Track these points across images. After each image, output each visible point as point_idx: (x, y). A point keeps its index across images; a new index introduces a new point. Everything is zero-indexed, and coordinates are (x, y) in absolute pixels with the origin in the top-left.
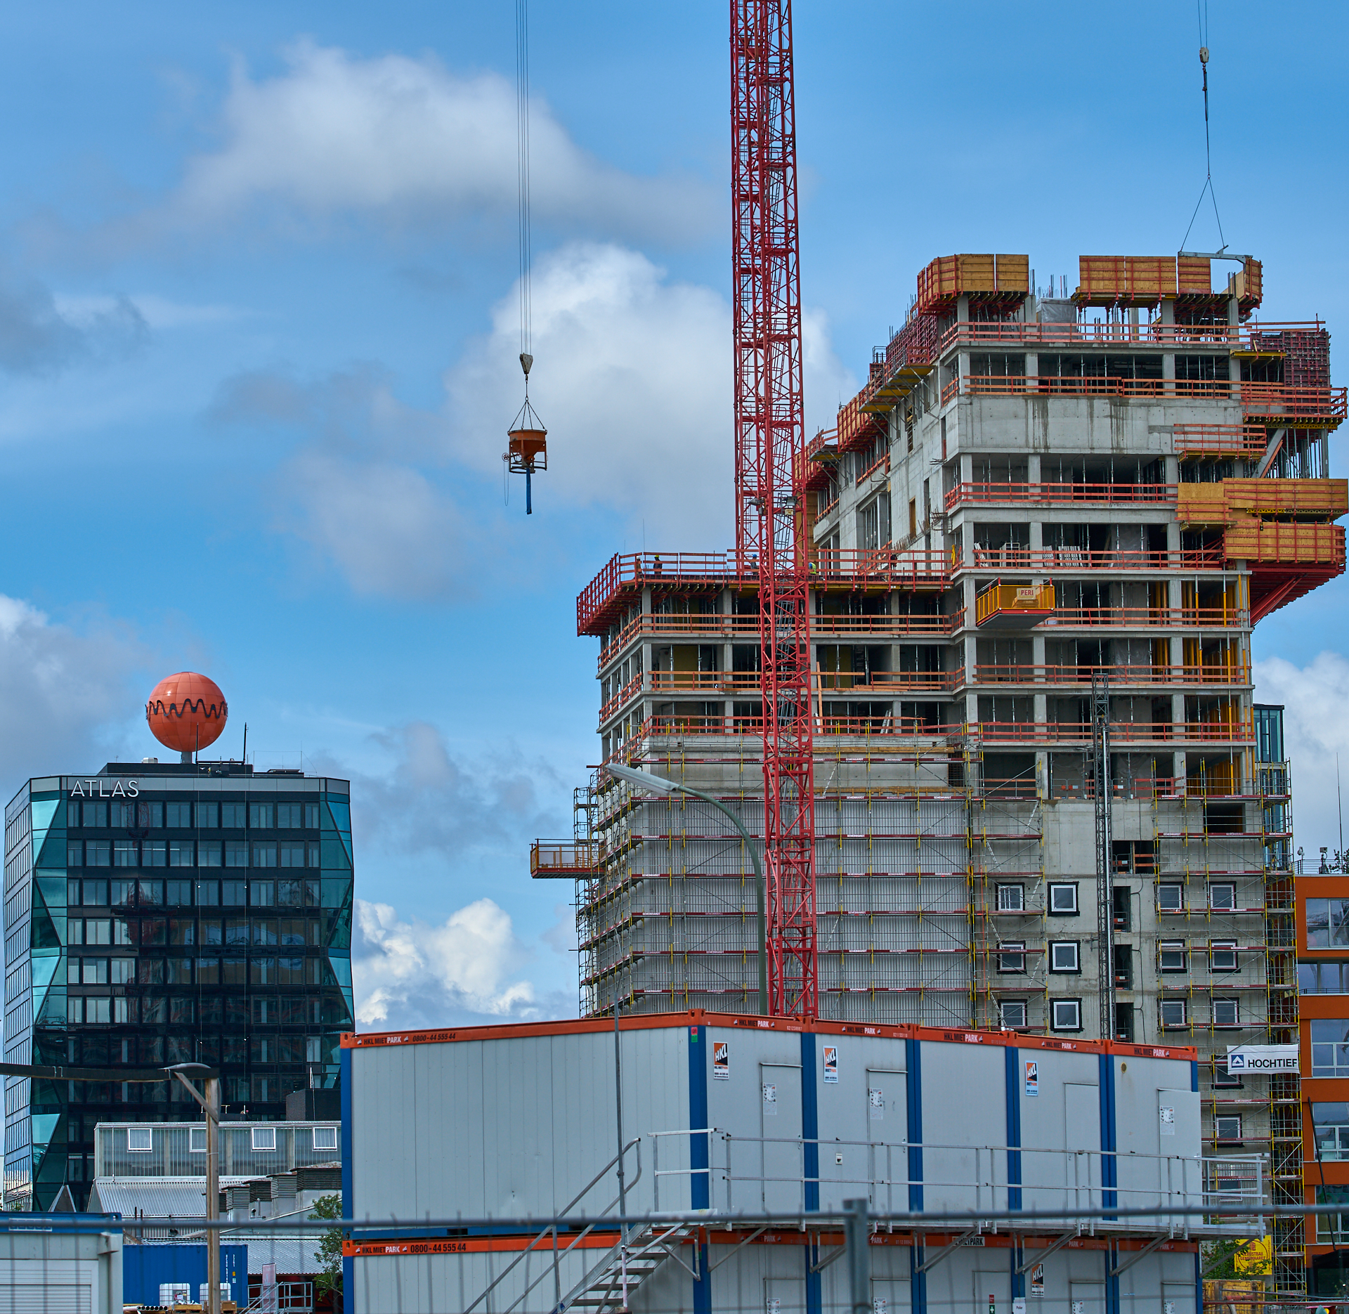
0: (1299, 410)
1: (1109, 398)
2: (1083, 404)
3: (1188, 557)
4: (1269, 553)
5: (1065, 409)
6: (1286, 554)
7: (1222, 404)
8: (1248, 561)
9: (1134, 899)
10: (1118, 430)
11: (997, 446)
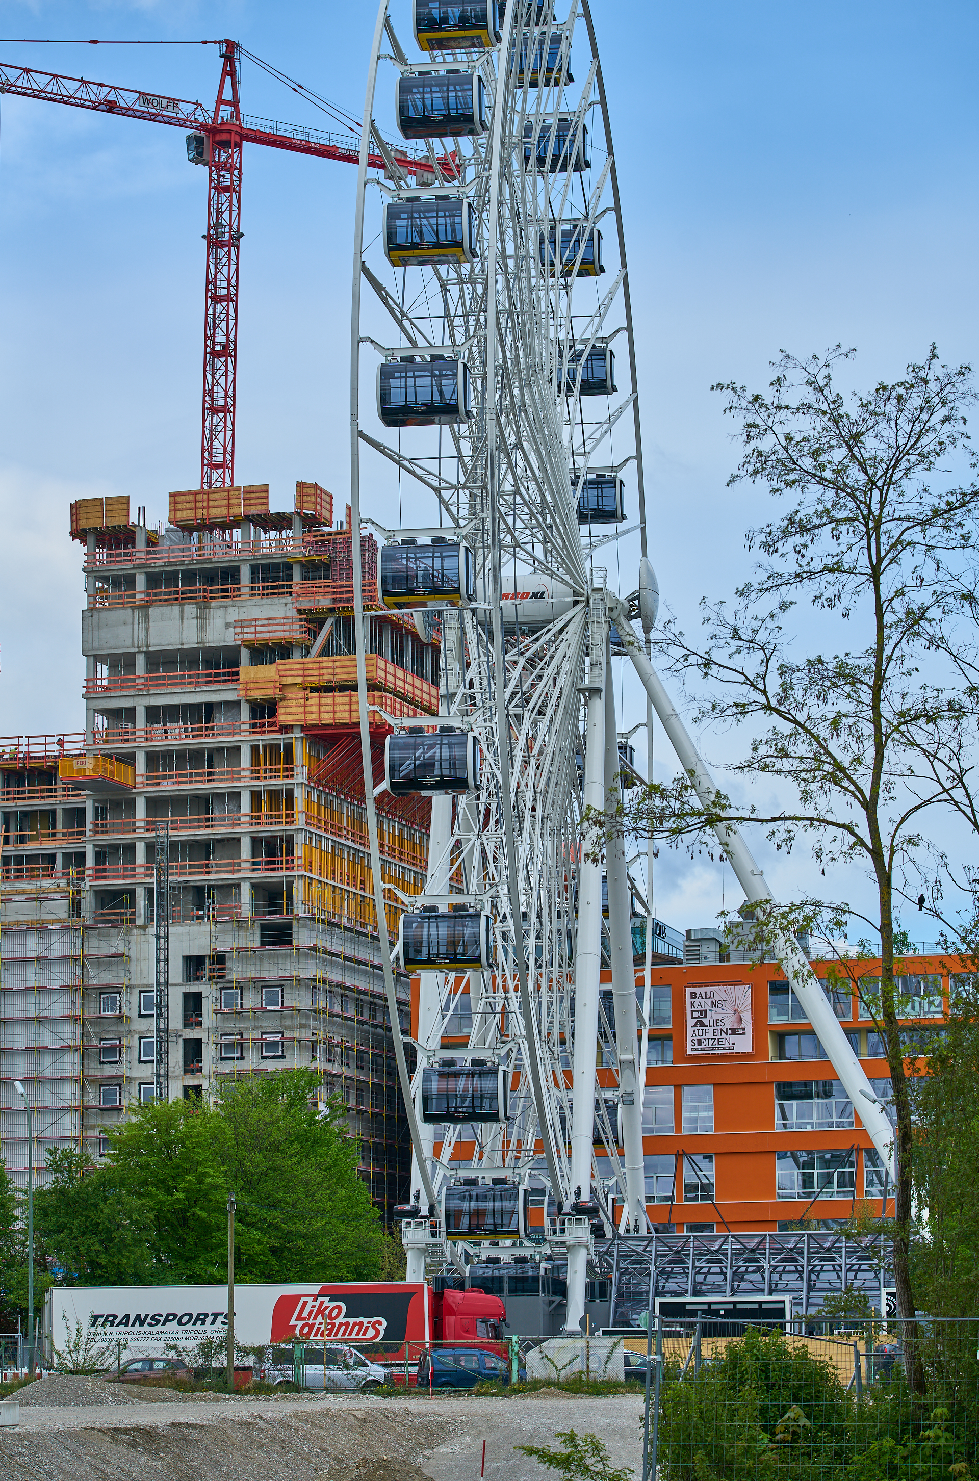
0: (341, 600)
1: (196, 603)
2: (176, 609)
3: (254, 725)
4: (313, 719)
5: (163, 615)
6: (327, 718)
7: (283, 601)
8: (302, 726)
9: (204, 1002)
10: (202, 628)
11: (110, 648)
